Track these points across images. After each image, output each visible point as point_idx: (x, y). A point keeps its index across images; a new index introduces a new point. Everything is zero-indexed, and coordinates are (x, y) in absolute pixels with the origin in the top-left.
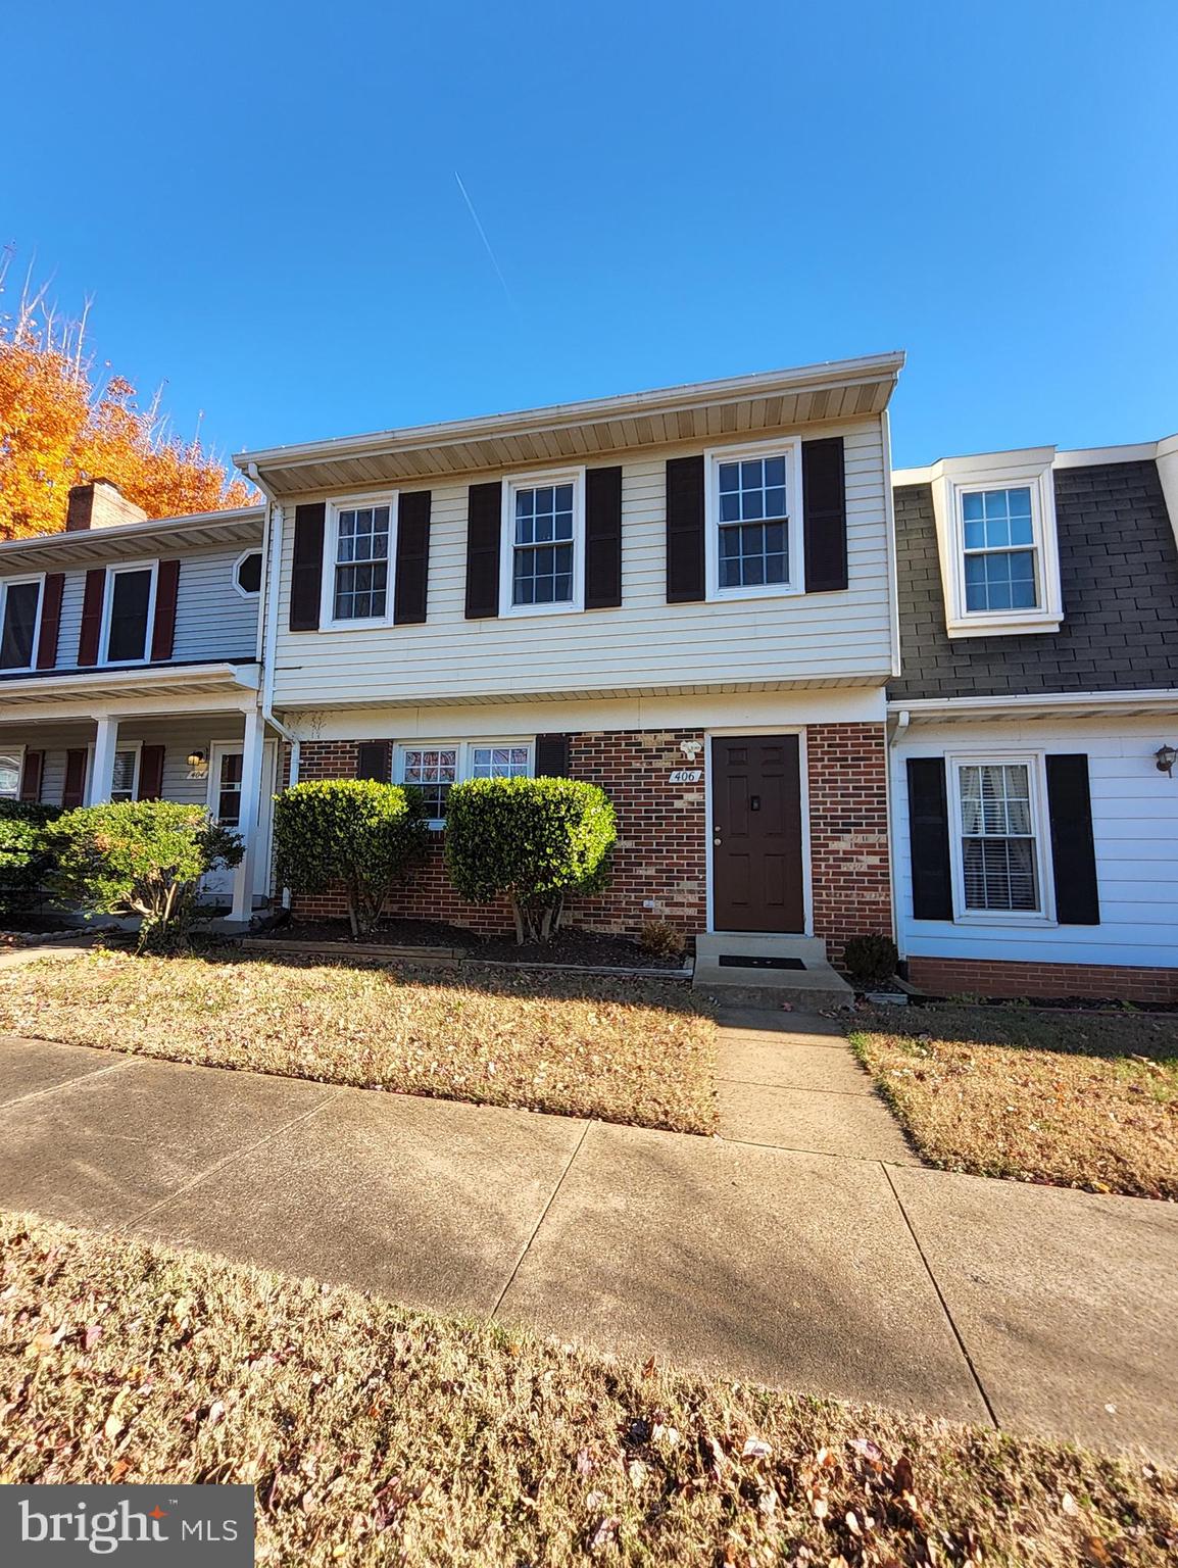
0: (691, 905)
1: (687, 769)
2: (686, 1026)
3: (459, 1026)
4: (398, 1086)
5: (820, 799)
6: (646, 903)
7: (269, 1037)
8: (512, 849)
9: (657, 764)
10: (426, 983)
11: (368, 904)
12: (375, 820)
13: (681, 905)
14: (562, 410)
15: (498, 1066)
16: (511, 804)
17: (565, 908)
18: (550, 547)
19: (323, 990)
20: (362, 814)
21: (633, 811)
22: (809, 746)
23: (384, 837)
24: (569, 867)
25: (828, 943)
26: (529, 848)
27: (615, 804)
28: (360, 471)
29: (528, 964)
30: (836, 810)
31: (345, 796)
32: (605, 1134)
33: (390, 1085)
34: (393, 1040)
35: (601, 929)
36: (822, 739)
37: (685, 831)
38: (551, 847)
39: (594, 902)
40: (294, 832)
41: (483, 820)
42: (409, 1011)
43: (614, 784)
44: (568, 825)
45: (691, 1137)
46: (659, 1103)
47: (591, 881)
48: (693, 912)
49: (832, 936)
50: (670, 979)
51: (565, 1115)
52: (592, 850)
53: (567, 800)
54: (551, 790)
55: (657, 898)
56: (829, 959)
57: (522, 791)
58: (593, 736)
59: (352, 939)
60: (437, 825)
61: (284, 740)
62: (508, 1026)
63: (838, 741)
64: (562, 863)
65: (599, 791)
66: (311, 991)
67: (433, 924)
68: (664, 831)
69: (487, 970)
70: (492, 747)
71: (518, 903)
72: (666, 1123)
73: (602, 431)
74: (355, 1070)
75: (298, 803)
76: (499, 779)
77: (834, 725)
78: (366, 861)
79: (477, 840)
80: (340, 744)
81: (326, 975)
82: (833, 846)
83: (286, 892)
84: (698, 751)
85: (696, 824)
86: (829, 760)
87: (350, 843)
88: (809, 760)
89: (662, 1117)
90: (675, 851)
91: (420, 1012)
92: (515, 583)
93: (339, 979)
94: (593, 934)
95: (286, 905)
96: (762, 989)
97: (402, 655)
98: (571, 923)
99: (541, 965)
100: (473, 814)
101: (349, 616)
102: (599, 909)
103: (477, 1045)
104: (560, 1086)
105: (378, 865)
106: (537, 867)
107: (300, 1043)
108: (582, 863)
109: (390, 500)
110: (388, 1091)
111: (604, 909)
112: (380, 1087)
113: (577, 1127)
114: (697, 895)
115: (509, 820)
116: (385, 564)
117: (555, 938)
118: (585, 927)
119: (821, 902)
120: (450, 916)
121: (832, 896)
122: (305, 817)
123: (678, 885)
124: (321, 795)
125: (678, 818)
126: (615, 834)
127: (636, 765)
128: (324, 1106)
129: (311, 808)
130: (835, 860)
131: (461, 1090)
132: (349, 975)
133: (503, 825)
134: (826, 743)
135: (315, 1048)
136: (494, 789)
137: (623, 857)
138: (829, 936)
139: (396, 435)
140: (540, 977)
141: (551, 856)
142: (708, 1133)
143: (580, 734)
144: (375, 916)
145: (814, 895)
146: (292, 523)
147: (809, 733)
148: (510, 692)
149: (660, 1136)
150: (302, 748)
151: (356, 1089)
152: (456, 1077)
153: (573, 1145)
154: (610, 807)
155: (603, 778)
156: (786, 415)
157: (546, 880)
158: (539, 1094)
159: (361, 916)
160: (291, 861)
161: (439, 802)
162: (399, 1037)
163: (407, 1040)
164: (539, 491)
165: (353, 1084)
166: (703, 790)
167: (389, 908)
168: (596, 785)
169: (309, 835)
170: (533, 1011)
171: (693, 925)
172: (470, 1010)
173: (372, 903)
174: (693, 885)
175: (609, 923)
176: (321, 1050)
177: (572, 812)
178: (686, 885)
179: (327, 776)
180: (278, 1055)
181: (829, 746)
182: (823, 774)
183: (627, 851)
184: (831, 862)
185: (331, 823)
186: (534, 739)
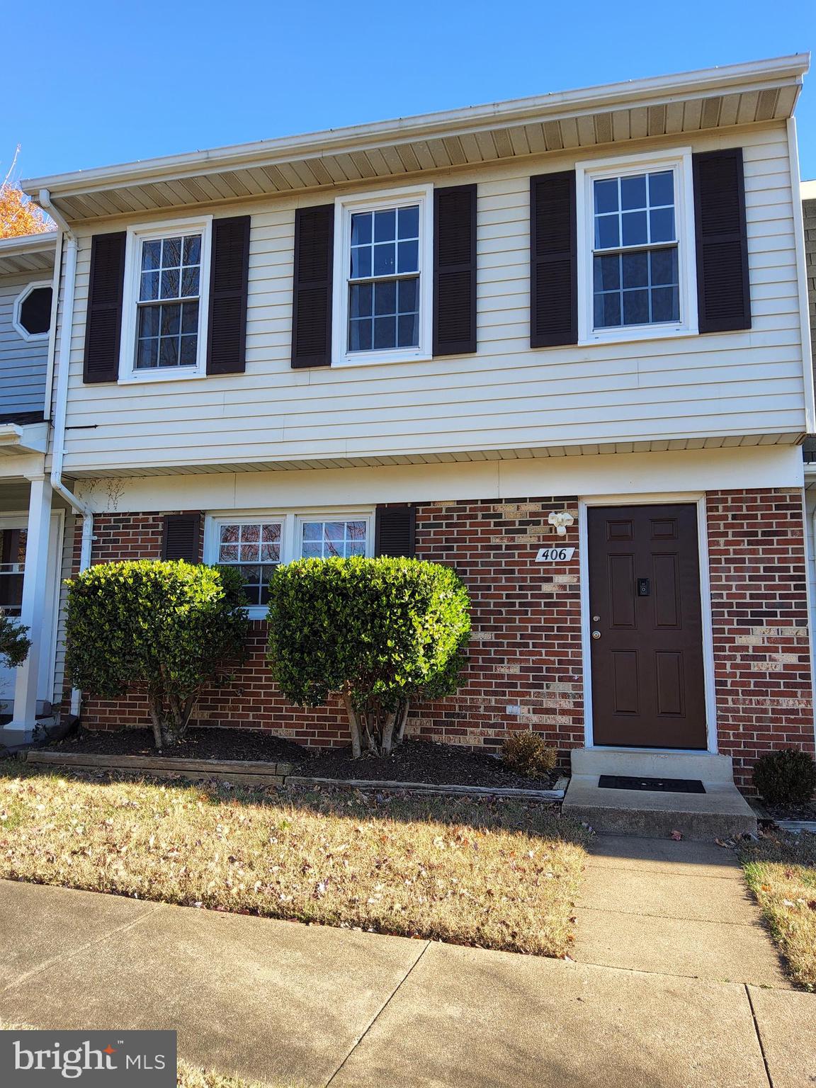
0: (564, 712)
1: (557, 546)
2: (549, 852)
3: (285, 847)
4: (219, 904)
5: (724, 582)
6: (510, 709)
7: (74, 853)
8: (347, 642)
9: (520, 539)
10: (244, 801)
11: (174, 710)
12: (186, 607)
13: (551, 711)
14: (405, 123)
15: (328, 886)
16: (345, 588)
17: (412, 715)
18: (392, 281)
19: (128, 806)
20: (170, 601)
21: (493, 596)
22: (709, 518)
23: (196, 628)
24: (414, 662)
25: (735, 762)
26: (366, 639)
27: (471, 588)
28: (167, 194)
29: (366, 782)
30: (744, 596)
31: (150, 580)
32: (445, 954)
33: (211, 902)
34: (212, 859)
35: (455, 741)
36: (726, 509)
37: (556, 621)
38: (392, 638)
39: (445, 707)
40: (90, 624)
41: (313, 607)
42: (226, 831)
43: (468, 564)
44: (412, 613)
45: (540, 959)
46: (507, 926)
47: (442, 681)
48: (567, 720)
49: (740, 753)
50: (537, 802)
51: (403, 934)
52: (441, 643)
53: (412, 584)
54: (393, 572)
55: (523, 703)
56: (737, 781)
57: (358, 573)
58: (444, 506)
59: (155, 752)
60: (258, 613)
61: (74, 511)
62: (341, 848)
63: (745, 512)
64: (406, 658)
65: (449, 572)
66: (113, 808)
67: (253, 734)
68: (530, 620)
69: (317, 788)
70: (324, 520)
71: (354, 706)
72: (514, 945)
73: (453, 146)
74: (171, 886)
75: (94, 589)
76: (333, 559)
77: (740, 491)
78: (174, 657)
79: (306, 630)
80: (141, 516)
81: (128, 793)
82: (741, 640)
83: (76, 695)
84: (570, 524)
85: (569, 613)
86: (734, 534)
87: (156, 635)
88: (710, 535)
89: (509, 939)
90: (543, 645)
91: (239, 832)
92: (350, 324)
93: (142, 796)
94: (444, 747)
95: (75, 710)
96: (646, 814)
97: (216, 412)
98: (418, 732)
99: (381, 782)
100: (302, 600)
101: (153, 365)
102: (453, 715)
103: (305, 867)
104: (397, 906)
105: (187, 662)
106: (376, 663)
107: (108, 860)
108: (430, 657)
109: (202, 227)
110: (208, 907)
111: (458, 716)
112: (200, 903)
113: (414, 947)
114: (572, 700)
115: (344, 607)
116: (196, 302)
117: (399, 750)
118: (435, 737)
119: (727, 710)
120: (273, 725)
121: (739, 703)
122: (102, 605)
123: (548, 687)
124: (121, 579)
125: (546, 604)
126: (468, 625)
127: (495, 540)
128: (142, 920)
129: (110, 594)
130: (743, 658)
131: (288, 909)
132: (155, 793)
133: (337, 614)
134: (730, 514)
135: (127, 864)
136: (326, 571)
137: (479, 653)
138: (737, 753)
139: (211, 154)
140: (379, 796)
141: (393, 650)
142: (558, 955)
143: (428, 503)
144: (182, 725)
145: (718, 701)
146: (87, 256)
147: (708, 501)
148: (344, 456)
149: (505, 956)
150: (95, 521)
151: (174, 906)
152: (283, 896)
153: (410, 962)
154: (462, 591)
155: (455, 556)
156: (672, 124)
157: (387, 678)
158: (374, 914)
159: (165, 724)
160: (86, 657)
161: (261, 585)
162: (217, 856)
163: (226, 859)
164: (378, 214)
165: (171, 900)
166: (577, 571)
167: (198, 715)
168: (446, 565)
169: (107, 627)
170: (369, 834)
171: (568, 737)
172: (297, 831)
173: (180, 709)
174: (567, 687)
175: (465, 733)
176: (132, 866)
177: (417, 598)
178: (558, 687)
179: (126, 555)
180: (86, 870)
181: (734, 517)
182: (727, 552)
183: (485, 644)
184: (738, 661)
185: (133, 612)
186: (373, 510)
